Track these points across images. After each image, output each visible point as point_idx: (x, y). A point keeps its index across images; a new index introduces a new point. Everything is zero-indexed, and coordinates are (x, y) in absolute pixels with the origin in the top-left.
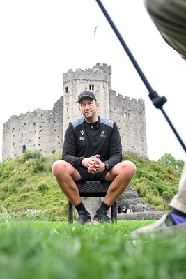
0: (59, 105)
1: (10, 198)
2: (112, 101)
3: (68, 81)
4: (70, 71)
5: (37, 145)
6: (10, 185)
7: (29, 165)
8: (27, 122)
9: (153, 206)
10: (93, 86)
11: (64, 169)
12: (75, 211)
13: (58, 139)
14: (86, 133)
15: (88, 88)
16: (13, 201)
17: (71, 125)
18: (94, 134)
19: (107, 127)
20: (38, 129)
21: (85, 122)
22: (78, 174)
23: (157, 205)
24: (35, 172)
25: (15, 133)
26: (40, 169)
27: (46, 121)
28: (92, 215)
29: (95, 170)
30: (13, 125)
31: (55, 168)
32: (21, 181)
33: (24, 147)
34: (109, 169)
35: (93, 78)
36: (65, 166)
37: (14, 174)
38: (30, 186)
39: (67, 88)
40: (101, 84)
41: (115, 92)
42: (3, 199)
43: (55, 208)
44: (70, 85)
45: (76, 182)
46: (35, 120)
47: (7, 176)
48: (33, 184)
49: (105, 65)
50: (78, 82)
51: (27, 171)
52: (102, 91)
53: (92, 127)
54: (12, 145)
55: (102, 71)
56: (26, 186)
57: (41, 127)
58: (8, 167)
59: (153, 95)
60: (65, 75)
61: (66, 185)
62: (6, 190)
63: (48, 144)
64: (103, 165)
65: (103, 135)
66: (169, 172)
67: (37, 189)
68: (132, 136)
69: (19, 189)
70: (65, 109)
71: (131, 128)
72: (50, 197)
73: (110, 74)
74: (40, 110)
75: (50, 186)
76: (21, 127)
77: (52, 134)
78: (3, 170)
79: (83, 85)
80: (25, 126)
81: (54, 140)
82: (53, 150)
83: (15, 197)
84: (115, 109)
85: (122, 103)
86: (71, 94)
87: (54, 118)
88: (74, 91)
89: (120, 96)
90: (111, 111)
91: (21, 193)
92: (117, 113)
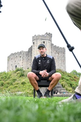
0: (31, 49)
2: (52, 48)
3: (35, 40)
4: (35, 35)
5: (21, 66)
6: (10, 82)
7: (18, 74)
8: (17, 56)
9: (68, 91)
11: (32, 75)
12: (36, 93)
14: (41, 61)
15: (43, 42)
16: (11, 88)
17: (35, 58)
18: (44, 61)
19: (50, 59)
20: (22, 59)
21: (41, 57)
22: (38, 78)
23: (70, 91)
24: (20, 76)
25: (12, 60)
26: (22, 75)
27: (25, 56)
28: (43, 94)
29: (45, 76)
30: (11, 57)
31: (29, 75)
32: (14, 80)
33: (16, 66)
34: (50, 76)
35: (44, 39)
36: (32, 74)
37: (12, 77)
38: (18, 82)
39: (34, 43)
40: (48, 41)
41: (53, 44)
42: (7, 87)
43: (28, 91)
44: (35, 41)
45: (37, 81)
46: (20, 55)
47: (9, 78)
48: (19, 81)
49: (49, 33)
50: (38, 40)
51: (17, 76)
52: (48, 44)
53: (44, 59)
54: (11, 65)
55: (48, 36)
56: (16, 82)
58: (9, 74)
59: (69, 46)
60: (33, 37)
61: (33, 82)
62: (8, 84)
63: (26, 65)
64: (48, 74)
65: (48, 62)
66: (75, 77)
67: (21, 83)
68: (60, 62)
69: (14, 83)
70: (33, 51)
71: (60, 59)
72: (26, 87)
73: (51, 37)
74: (23, 51)
75: (26, 82)
77: (28, 61)
78: (7, 76)
79: (40, 41)
80: (16, 58)
81: (28, 64)
82: (28, 67)
83: (12, 87)
84: (53, 51)
85: (56, 49)
86: (35, 45)
87: (28, 55)
88: (37, 43)
89: (55, 46)
90: (51, 52)
91: (15, 85)
92: (54, 53)
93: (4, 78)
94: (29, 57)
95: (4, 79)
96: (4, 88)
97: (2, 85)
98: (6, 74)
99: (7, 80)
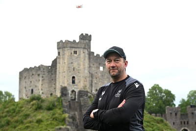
0: (55, 62)
1: (19, 127)
2: (91, 59)
3: (60, 48)
4: (61, 41)
5: (40, 89)
6: (20, 118)
7: (33, 105)
8: (34, 73)
10: (76, 52)
13: (54, 85)
15: (73, 53)
16: (20, 129)
20: (41, 79)
24: (36, 110)
25: (27, 80)
26: (39, 108)
27: (46, 73)
30: (25, 74)
32: (27, 116)
33: (32, 90)
35: (76, 46)
37: (23, 110)
38: (31, 120)
40: (82, 50)
41: (93, 53)
42: (15, 127)
46: (39, 72)
47: (19, 112)
48: (34, 118)
49: (87, 35)
50: (66, 49)
51: (31, 109)
52: (82, 55)
54: (24, 89)
56: (29, 119)
57: (43, 77)
58: (20, 105)
60: (58, 43)
62: (17, 121)
63: (48, 89)
67: (35, 121)
69: (25, 121)
70: (58, 67)
71: (106, 77)
73: (90, 40)
74: (42, 65)
75: (44, 119)
76: (30, 76)
77: (50, 82)
78: (16, 108)
79: (69, 51)
80: (33, 76)
81: (51, 86)
82: (51, 93)
83: (22, 126)
84: (93, 65)
85: (99, 60)
86: (61, 57)
87: (52, 71)
88: (63, 55)
89: (98, 55)
90: (90, 67)
91: (26, 124)
92: (95, 68)
93: (10, 112)
94: (53, 76)
95: (10, 114)
96: (10, 129)
97: (8, 123)
98: (14, 105)
99: (15, 116)
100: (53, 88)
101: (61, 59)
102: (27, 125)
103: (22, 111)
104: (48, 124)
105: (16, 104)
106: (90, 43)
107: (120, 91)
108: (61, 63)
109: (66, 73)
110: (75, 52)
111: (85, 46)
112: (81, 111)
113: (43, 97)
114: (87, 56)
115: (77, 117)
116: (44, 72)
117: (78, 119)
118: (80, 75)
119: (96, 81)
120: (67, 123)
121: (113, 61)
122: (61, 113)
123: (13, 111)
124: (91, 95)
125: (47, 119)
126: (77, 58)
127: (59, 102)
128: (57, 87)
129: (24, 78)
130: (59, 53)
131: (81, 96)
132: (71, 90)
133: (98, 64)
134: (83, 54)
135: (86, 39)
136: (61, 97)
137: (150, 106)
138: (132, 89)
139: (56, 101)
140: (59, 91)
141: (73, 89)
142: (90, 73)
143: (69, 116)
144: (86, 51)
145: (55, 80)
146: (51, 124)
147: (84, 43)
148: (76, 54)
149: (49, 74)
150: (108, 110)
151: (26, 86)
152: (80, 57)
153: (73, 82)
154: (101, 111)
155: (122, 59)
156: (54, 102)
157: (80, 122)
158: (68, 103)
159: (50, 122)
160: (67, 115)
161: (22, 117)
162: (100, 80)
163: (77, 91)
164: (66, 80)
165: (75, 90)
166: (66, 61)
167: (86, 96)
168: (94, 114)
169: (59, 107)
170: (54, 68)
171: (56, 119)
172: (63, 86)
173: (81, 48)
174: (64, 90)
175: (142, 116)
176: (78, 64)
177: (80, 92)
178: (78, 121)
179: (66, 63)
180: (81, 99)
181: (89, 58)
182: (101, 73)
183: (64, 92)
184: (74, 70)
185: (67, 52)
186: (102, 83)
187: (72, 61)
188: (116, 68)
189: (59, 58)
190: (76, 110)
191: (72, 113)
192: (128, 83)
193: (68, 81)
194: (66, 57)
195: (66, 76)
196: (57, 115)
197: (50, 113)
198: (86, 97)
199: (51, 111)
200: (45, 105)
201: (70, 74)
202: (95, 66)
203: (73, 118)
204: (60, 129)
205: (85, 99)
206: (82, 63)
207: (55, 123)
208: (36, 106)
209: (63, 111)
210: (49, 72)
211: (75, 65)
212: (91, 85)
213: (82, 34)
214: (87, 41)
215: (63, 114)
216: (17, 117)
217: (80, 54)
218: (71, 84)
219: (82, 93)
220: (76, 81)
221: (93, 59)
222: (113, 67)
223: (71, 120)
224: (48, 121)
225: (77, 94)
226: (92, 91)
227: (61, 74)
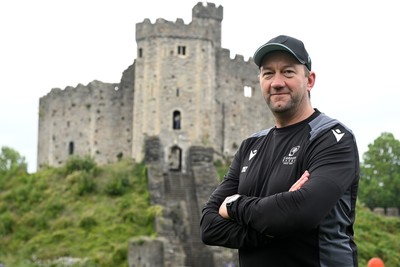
0: (129, 75)
1: (37, 238)
2: (223, 68)
3: (143, 39)
4: (147, 21)
5: (92, 143)
6: (39, 216)
7: (73, 182)
8: (77, 101)
10: (184, 48)
13: (126, 133)
15: (176, 50)
16: (40, 242)
20: (94, 116)
24: (81, 194)
25: (58, 119)
26: (88, 190)
27: (108, 102)
30: (53, 105)
32: (58, 209)
33: (72, 145)
35: (184, 34)
37: (48, 196)
38: (68, 219)
40: (198, 45)
41: (227, 52)
42: (27, 239)
43: (99, 255)
46: (89, 100)
47: (37, 200)
48: (75, 215)
49: (211, 5)
50: (158, 41)
51: (68, 192)
52: (199, 57)
54: (51, 141)
56: (63, 218)
57: (98, 112)
58: (40, 183)
60: (139, 26)
62: (31, 224)
63: (111, 143)
67: (78, 223)
69: (52, 223)
70: (137, 86)
71: (258, 114)
72: (96, 238)
73: (219, 20)
74: (97, 82)
75: (100, 219)
76: (67, 110)
77: (118, 125)
78: (31, 188)
79: (166, 46)
80: (73, 109)
81: (120, 136)
82: (119, 151)
84: (227, 81)
85: (241, 70)
86: (146, 61)
87: (122, 97)
88: (152, 55)
89: (239, 58)
90: (219, 86)
91: (54, 230)
92: (231, 89)
93: (15, 200)
94: (125, 109)
95: (16, 204)
96: (15, 243)
97: (10, 228)
98: (25, 182)
99: (28, 210)
100: (124, 140)
101: (146, 67)
102: (58, 232)
103: (46, 197)
104: (110, 232)
105: (30, 179)
106: (220, 27)
107: (295, 150)
108: (145, 76)
109: (158, 100)
110: (182, 50)
111: (207, 32)
112: (194, 198)
113: (100, 162)
114: (212, 59)
115: (186, 214)
116: (102, 98)
117: (188, 219)
118: (193, 107)
119: (233, 124)
120: (159, 229)
121: (278, 73)
122: (145, 203)
123: (22, 198)
124: (220, 158)
125: (110, 219)
126: (184, 65)
127: (138, 175)
128: (134, 138)
129: (51, 112)
130: (140, 51)
131: (196, 161)
132: (171, 145)
133: (239, 79)
134: (200, 55)
135: (209, 16)
136: (143, 163)
137: (369, 188)
138: (325, 144)
139: (133, 172)
140: (140, 148)
141: (176, 142)
142: (218, 102)
143: (163, 211)
144: (210, 46)
145: (131, 119)
146: (119, 230)
147: (203, 27)
148: (184, 53)
149: (114, 104)
150: (263, 196)
151: (56, 134)
152: (194, 63)
153: (176, 125)
154: (247, 200)
155: (301, 69)
156: (127, 176)
157: (192, 226)
158: (162, 179)
159: (114, 226)
160: (158, 209)
161: (44, 213)
162: (245, 121)
163: (185, 147)
164: (157, 121)
165: (181, 146)
166: (157, 72)
167: (209, 161)
168: (229, 206)
169: (139, 188)
170: (127, 90)
171: (132, 220)
172: (151, 134)
173: (197, 38)
174: (152, 147)
175: (351, 214)
176: (189, 80)
177: (193, 150)
178: (186, 223)
179: (159, 78)
180: (196, 168)
181: (218, 65)
182: (245, 104)
183: (153, 151)
184: (178, 94)
185: (162, 49)
186: (249, 127)
187: (172, 73)
188: (286, 90)
189: (142, 64)
190: (183, 197)
191: (173, 204)
192: (315, 129)
193: (162, 122)
194: (159, 61)
195: (157, 110)
196: (133, 209)
197: (117, 204)
198: (207, 165)
199: (119, 199)
200: (103, 182)
201: (168, 104)
202: (232, 84)
203: (175, 216)
204: (141, 243)
205: (205, 169)
206: (198, 78)
207: (128, 227)
208: (82, 186)
209: (149, 200)
210: (115, 98)
211: (181, 81)
212: (222, 133)
213: (200, 4)
214: (212, 22)
215: (149, 205)
216: (32, 212)
217: (193, 55)
218: (171, 129)
219: (197, 154)
220: (183, 124)
221: (227, 67)
222: (278, 89)
223: (169, 222)
224: (111, 224)
225: (184, 155)
226: (222, 149)
227: (145, 105)
